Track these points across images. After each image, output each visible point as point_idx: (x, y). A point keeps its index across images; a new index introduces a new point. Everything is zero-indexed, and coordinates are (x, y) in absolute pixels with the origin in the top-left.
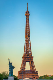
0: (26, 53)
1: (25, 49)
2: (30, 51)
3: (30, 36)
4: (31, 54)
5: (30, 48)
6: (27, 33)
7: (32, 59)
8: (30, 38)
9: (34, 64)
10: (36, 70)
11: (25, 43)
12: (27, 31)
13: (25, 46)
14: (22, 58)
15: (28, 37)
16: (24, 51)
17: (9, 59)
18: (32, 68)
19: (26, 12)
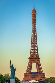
0: (32, 54)
1: (31, 49)
2: (37, 52)
3: (36, 36)
4: (38, 55)
5: (37, 49)
6: (33, 33)
7: (39, 60)
8: (36, 38)
9: (41, 65)
10: (42, 72)
11: (32, 43)
12: (34, 31)
13: (31, 46)
14: (29, 59)
15: (35, 37)
16: (31, 52)
17: (10, 61)
18: (39, 70)
19: (33, 11)
